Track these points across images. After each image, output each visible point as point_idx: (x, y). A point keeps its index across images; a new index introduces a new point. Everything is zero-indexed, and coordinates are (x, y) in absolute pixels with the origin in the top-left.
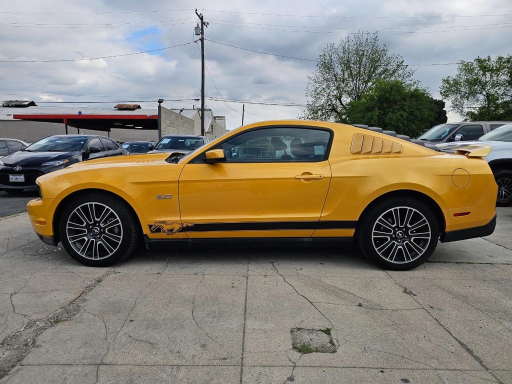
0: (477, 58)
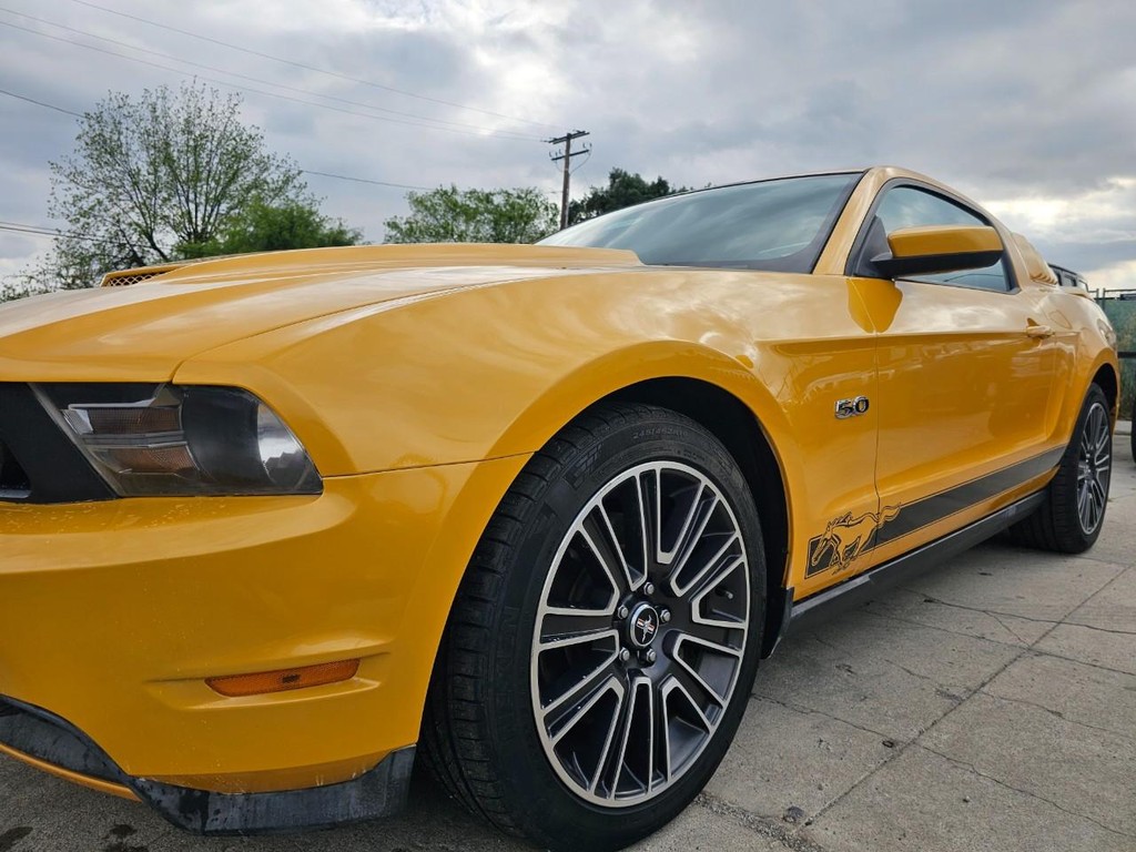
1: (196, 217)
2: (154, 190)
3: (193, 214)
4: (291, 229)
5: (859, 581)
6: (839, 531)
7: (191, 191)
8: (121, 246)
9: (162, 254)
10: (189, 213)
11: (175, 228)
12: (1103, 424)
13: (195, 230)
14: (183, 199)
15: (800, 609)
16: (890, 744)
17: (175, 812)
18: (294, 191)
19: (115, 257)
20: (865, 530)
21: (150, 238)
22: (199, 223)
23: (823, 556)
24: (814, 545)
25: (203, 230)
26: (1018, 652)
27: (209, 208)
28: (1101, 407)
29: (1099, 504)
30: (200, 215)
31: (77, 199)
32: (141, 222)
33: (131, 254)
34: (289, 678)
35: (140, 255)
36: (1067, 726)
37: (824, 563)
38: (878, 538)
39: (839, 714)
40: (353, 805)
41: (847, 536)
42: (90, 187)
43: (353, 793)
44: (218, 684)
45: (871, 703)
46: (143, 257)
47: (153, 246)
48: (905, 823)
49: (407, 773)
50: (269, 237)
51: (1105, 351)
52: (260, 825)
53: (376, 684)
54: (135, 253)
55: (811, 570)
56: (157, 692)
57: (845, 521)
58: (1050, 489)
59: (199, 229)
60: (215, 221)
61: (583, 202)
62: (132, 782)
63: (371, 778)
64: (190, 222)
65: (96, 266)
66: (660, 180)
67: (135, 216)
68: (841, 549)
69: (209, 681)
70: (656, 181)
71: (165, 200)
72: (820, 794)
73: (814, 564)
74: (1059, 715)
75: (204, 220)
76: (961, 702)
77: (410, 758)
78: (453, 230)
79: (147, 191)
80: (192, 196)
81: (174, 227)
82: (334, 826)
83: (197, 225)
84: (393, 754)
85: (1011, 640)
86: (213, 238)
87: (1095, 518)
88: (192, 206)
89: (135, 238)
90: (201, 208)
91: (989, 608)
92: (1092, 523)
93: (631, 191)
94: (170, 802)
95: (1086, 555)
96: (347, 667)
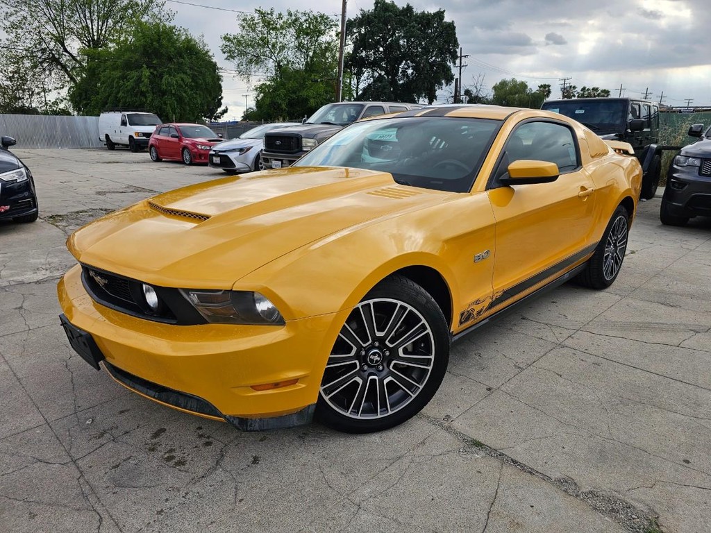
0: (258, 9)
1: (92, 29)
2: (62, 10)
3: (90, 26)
4: (159, 41)
5: (483, 322)
6: (474, 307)
7: (87, 11)
8: (44, 51)
9: (71, 55)
10: (88, 27)
11: (79, 37)
12: (624, 224)
13: (93, 40)
14: (82, 15)
15: (456, 338)
16: (489, 389)
17: (237, 424)
18: (158, 9)
19: (40, 58)
20: (486, 304)
21: (63, 45)
22: (95, 34)
23: (466, 317)
24: (462, 314)
25: (98, 39)
26: (554, 345)
27: (100, 23)
28: (623, 217)
29: (617, 264)
30: (95, 28)
31: (8, 15)
32: (55, 33)
33: (51, 55)
34: (276, 385)
35: (57, 56)
36: (562, 381)
37: (467, 319)
38: (492, 305)
39: (472, 377)
40: (295, 421)
41: (477, 308)
42: (16, 6)
43: (295, 417)
44: (255, 388)
45: (485, 371)
46: (59, 58)
47: (66, 50)
48: (487, 420)
49: (313, 411)
50: (145, 46)
51: (628, 190)
52: (265, 428)
53: (304, 386)
54: (53, 55)
55: (461, 323)
56: (236, 391)
57: (477, 302)
58: (589, 261)
59: (96, 38)
60: (105, 32)
61: (355, 20)
62: (224, 417)
63: (301, 413)
64: (89, 33)
65: (28, 64)
66: (408, 6)
67: (50, 28)
68: (475, 313)
69: (252, 387)
70: (405, 7)
71: (70, 17)
72: (458, 410)
73: (463, 321)
74: (561, 376)
75: (98, 33)
76: (522, 369)
77: (314, 407)
78: (268, 42)
79: (55, 9)
80: (88, 15)
81: (77, 36)
82: (289, 428)
83: (94, 36)
84: (309, 406)
85: (554, 340)
86: (106, 45)
87: (614, 272)
88: (89, 22)
89: (52, 44)
90: (95, 23)
91: (549, 322)
92: (612, 274)
93: (387, 14)
94: (236, 422)
95: (606, 290)
96: (294, 381)
